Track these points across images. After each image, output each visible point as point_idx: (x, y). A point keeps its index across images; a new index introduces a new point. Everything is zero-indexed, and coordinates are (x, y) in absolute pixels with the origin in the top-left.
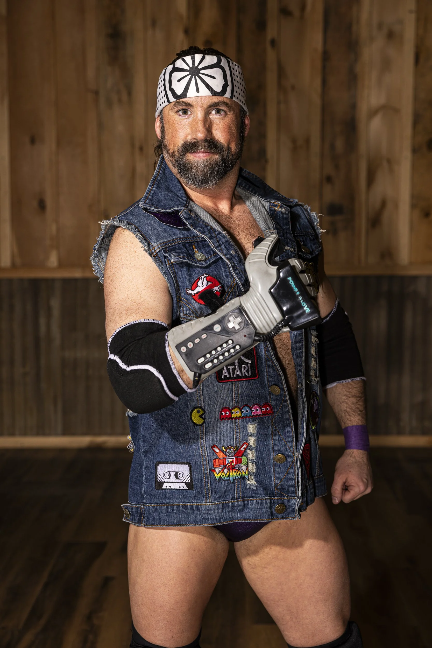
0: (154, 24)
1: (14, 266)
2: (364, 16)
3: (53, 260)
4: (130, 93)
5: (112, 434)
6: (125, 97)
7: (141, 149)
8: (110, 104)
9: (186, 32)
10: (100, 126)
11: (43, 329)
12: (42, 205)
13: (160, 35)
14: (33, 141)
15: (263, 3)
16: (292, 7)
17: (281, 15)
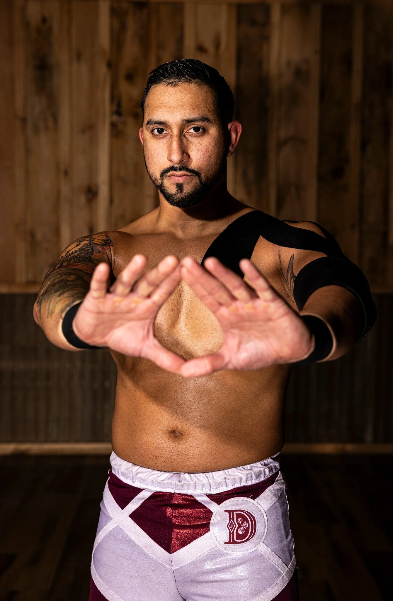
0: (79, 57)
4: (56, 120)
5: (36, 441)
7: (66, 173)
8: (36, 130)
9: (109, 65)
10: (28, 151)
13: (84, 68)
15: (180, 40)
16: (208, 45)
17: (197, 52)
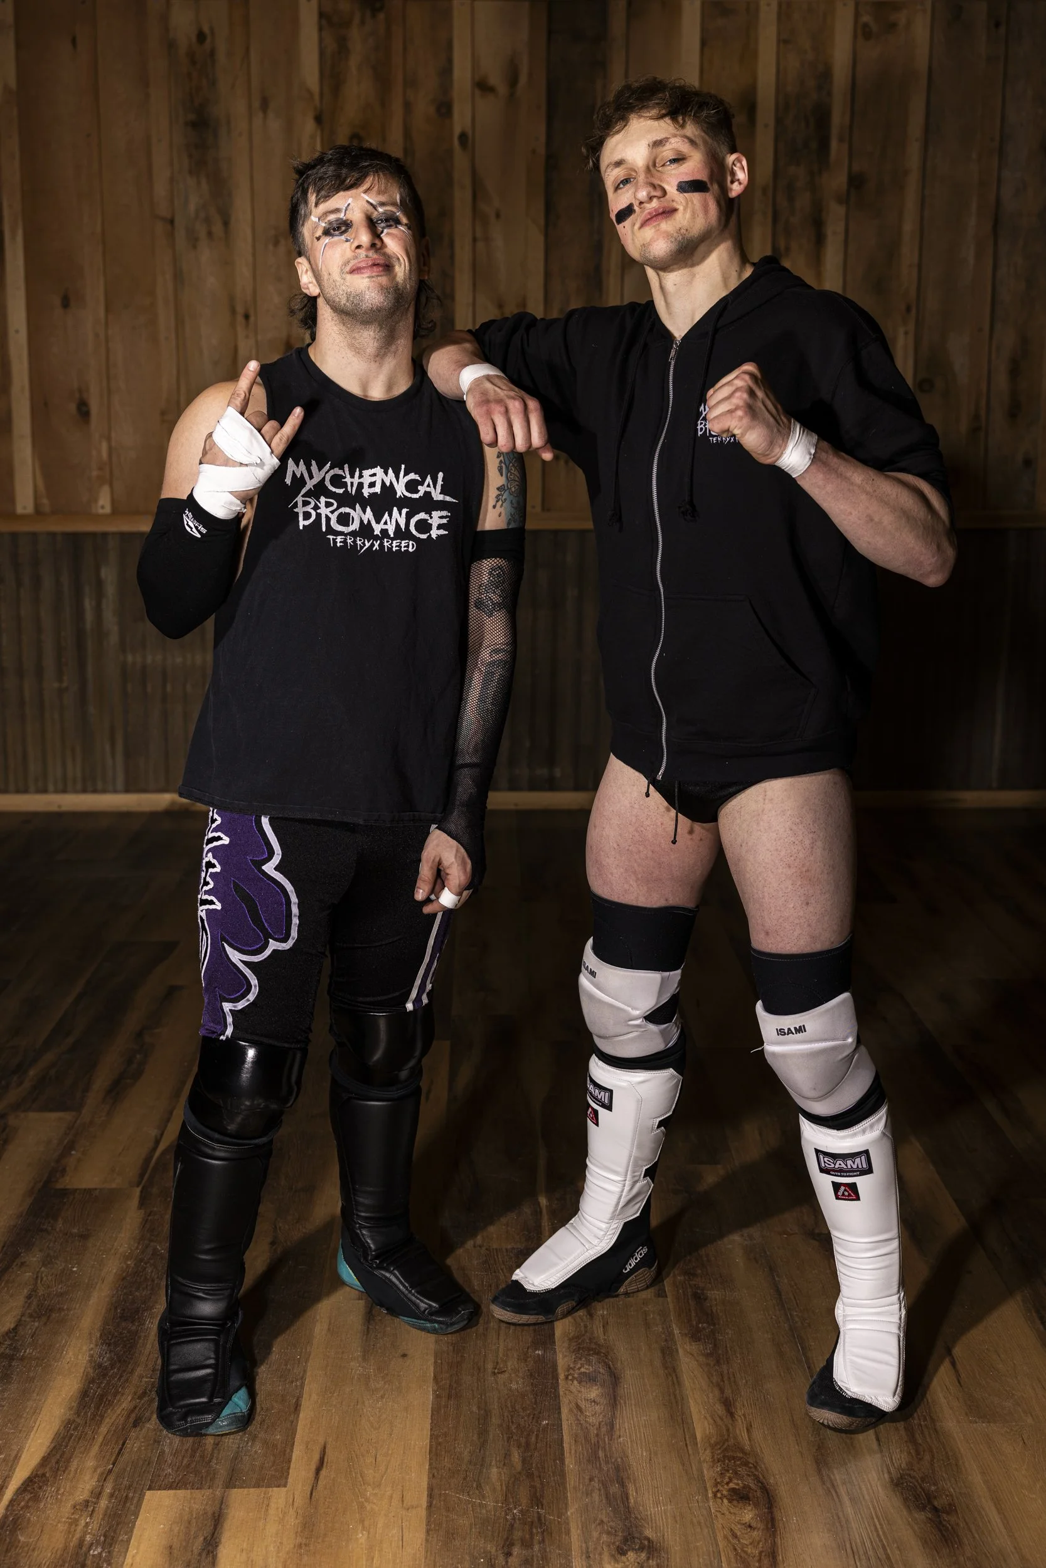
0: (265, 104)
1: (39, 512)
3: (104, 503)
4: (226, 224)
6: (218, 228)
7: (247, 317)
8: (193, 242)
9: (318, 119)
10: (179, 277)
11: (89, 616)
12: (83, 411)
13: (275, 125)
14: (66, 303)
15: (446, 71)
16: (496, 79)
17: (477, 92)
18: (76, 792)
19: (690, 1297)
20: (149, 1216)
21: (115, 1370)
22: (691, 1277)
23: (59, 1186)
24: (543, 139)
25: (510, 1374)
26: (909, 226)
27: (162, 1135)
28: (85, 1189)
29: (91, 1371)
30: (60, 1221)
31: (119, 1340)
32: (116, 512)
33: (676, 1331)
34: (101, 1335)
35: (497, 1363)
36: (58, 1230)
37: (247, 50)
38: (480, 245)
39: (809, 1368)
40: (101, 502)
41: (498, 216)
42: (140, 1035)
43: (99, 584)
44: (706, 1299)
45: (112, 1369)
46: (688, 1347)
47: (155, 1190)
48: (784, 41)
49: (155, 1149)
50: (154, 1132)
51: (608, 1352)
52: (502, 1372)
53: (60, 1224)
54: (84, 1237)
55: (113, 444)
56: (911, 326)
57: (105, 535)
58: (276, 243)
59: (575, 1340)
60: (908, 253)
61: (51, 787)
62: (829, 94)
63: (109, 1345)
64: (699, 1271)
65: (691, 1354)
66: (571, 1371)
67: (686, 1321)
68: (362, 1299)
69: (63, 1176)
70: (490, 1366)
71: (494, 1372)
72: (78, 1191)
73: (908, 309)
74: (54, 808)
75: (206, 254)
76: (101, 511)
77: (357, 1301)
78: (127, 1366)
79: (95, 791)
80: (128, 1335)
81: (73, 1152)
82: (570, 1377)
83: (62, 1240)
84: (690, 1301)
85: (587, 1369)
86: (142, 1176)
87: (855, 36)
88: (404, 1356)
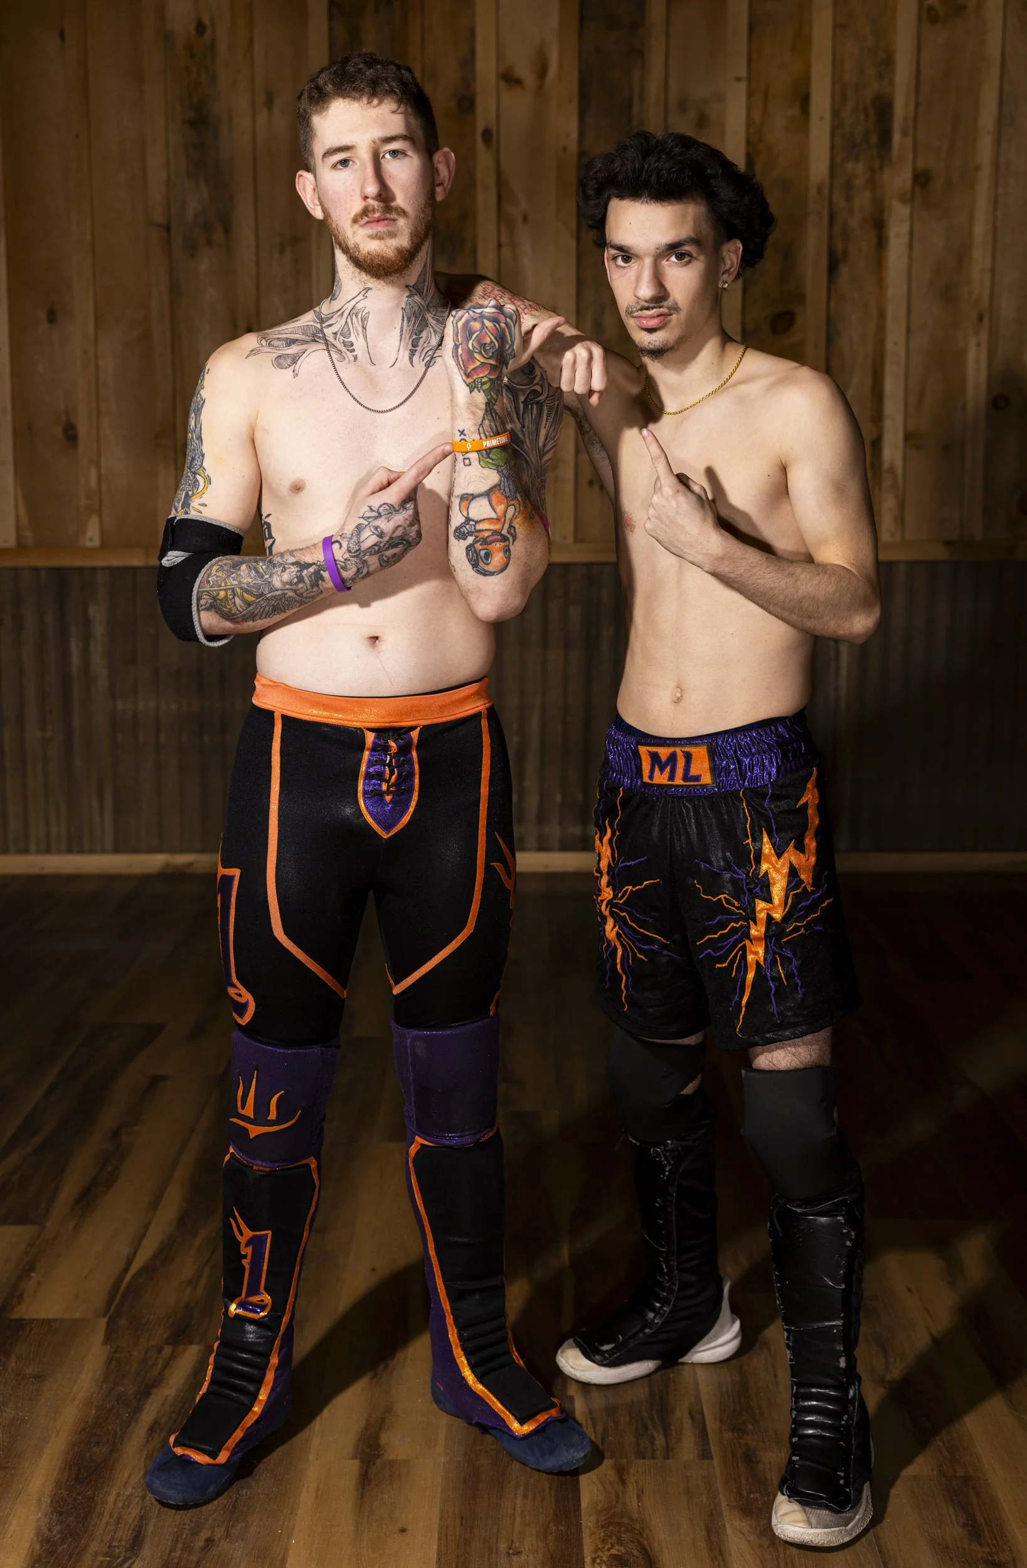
0: (270, 101)
1: (21, 546)
2: (654, 87)
3: (92, 535)
4: (227, 230)
6: (218, 235)
10: (175, 289)
11: (76, 660)
12: (71, 435)
13: (281, 123)
14: (52, 317)
15: (468, 62)
16: (524, 71)
17: (502, 84)
18: (59, 852)
19: (739, 1460)
20: (115, 1352)
21: (66, 1546)
22: (741, 1434)
23: (14, 1316)
24: (575, 134)
25: (527, 1556)
26: (980, 228)
27: (135, 1254)
28: (43, 1320)
29: (37, 1546)
30: (13, 1359)
31: (71, 1509)
32: (105, 545)
33: (724, 1504)
34: (51, 1502)
35: (512, 1541)
36: (9, 1369)
37: (251, 41)
38: (505, 250)
39: (880, 1552)
40: (89, 534)
41: (525, 219)
42: (116, 1133)
43: (87, 623)
44: (758, 1462)
45: (62, 1544)
46: (737, 1523)
47: (123, 1322)
48: (840, 27)
49: (126, 1270)
50: (126, 1251)
51: (643, 1528)
52: (519, 1553)
53: (12, 1363)
54: (39, 1378)
55: (103, 471)
56: (984, 336)
57: (94, 570)
58: (282, 250)
59: (605, 1513)
60: (980, 257)
61: (33, 847)
62: (891, 83)
63: (61, 1514)
64: (750, 1427)
65: (740, 1532)
66: (600, 1553)
67: (734, 1490)
68: (356, 1458)
69: (20, 1303)
70: (503, 1546)
71: (508, 1553)
72: (35, 1322)
73: (980, 319)
74: (36, 871)
75: (205, 264)
76: (89, 544)
77: (351, 1461)
78: (80, 1541)
79: (81, 851)
80: (83, 1501)
81: (33, 1275)
82: (598, 1561)
83: (14, 1382)
84: (740, 1465)
85: (618, 1550)
86: (109, 1303)
87: (920, 19)
88: (403, 1531)
